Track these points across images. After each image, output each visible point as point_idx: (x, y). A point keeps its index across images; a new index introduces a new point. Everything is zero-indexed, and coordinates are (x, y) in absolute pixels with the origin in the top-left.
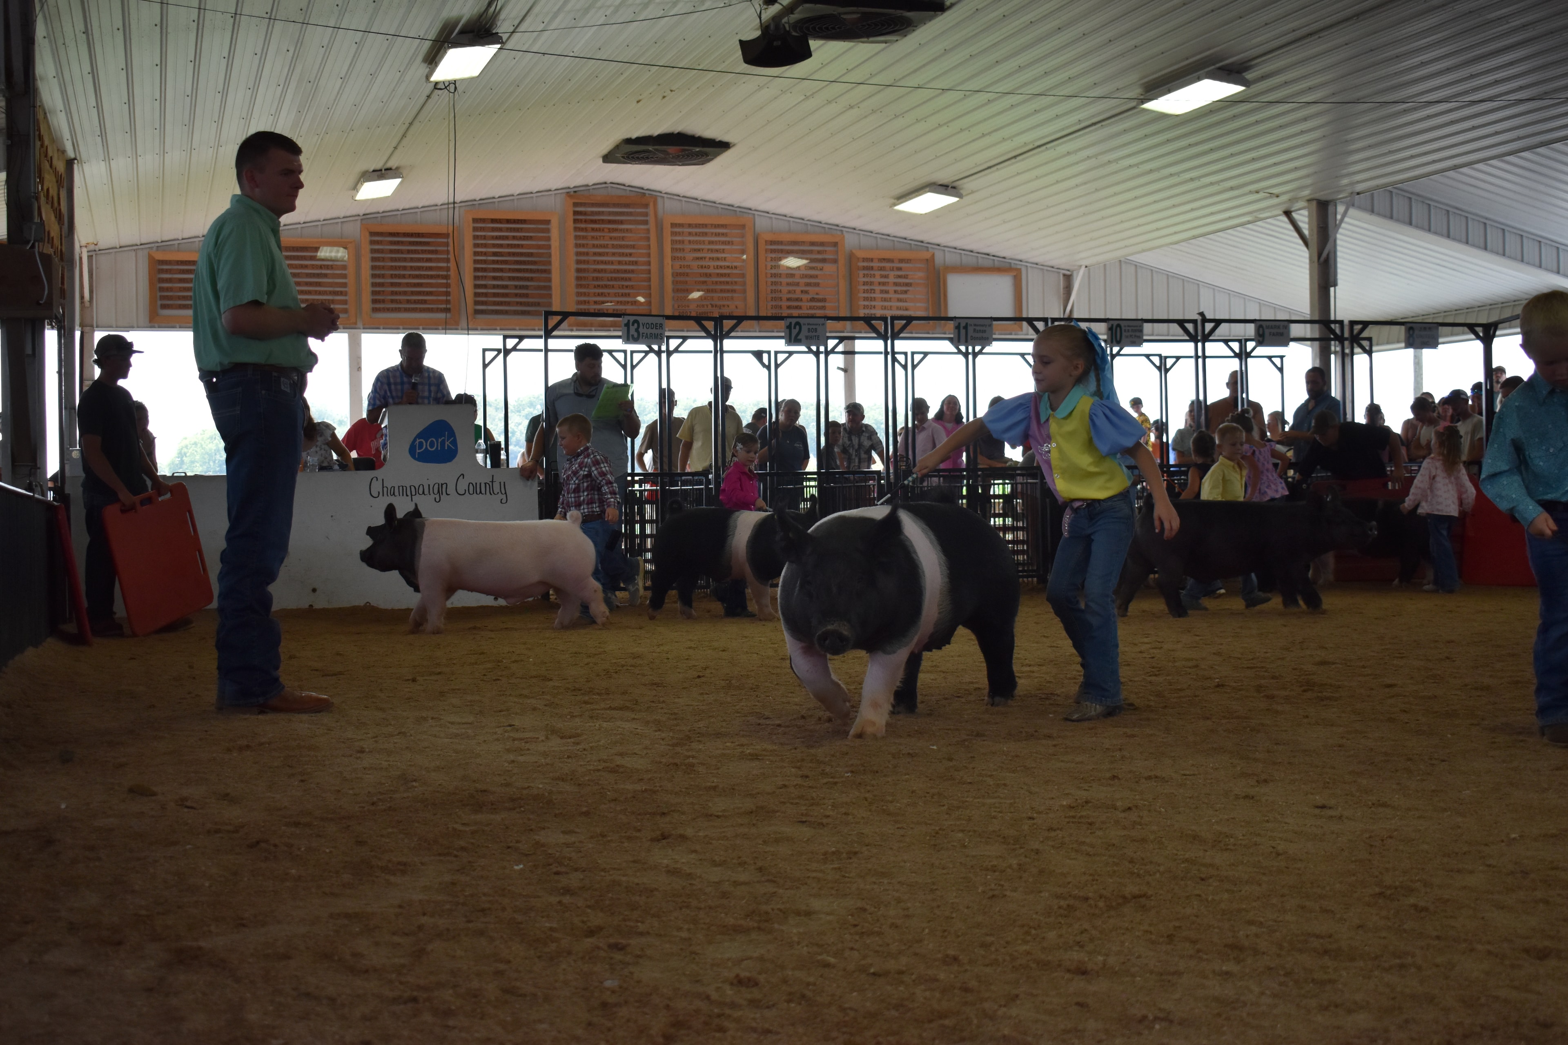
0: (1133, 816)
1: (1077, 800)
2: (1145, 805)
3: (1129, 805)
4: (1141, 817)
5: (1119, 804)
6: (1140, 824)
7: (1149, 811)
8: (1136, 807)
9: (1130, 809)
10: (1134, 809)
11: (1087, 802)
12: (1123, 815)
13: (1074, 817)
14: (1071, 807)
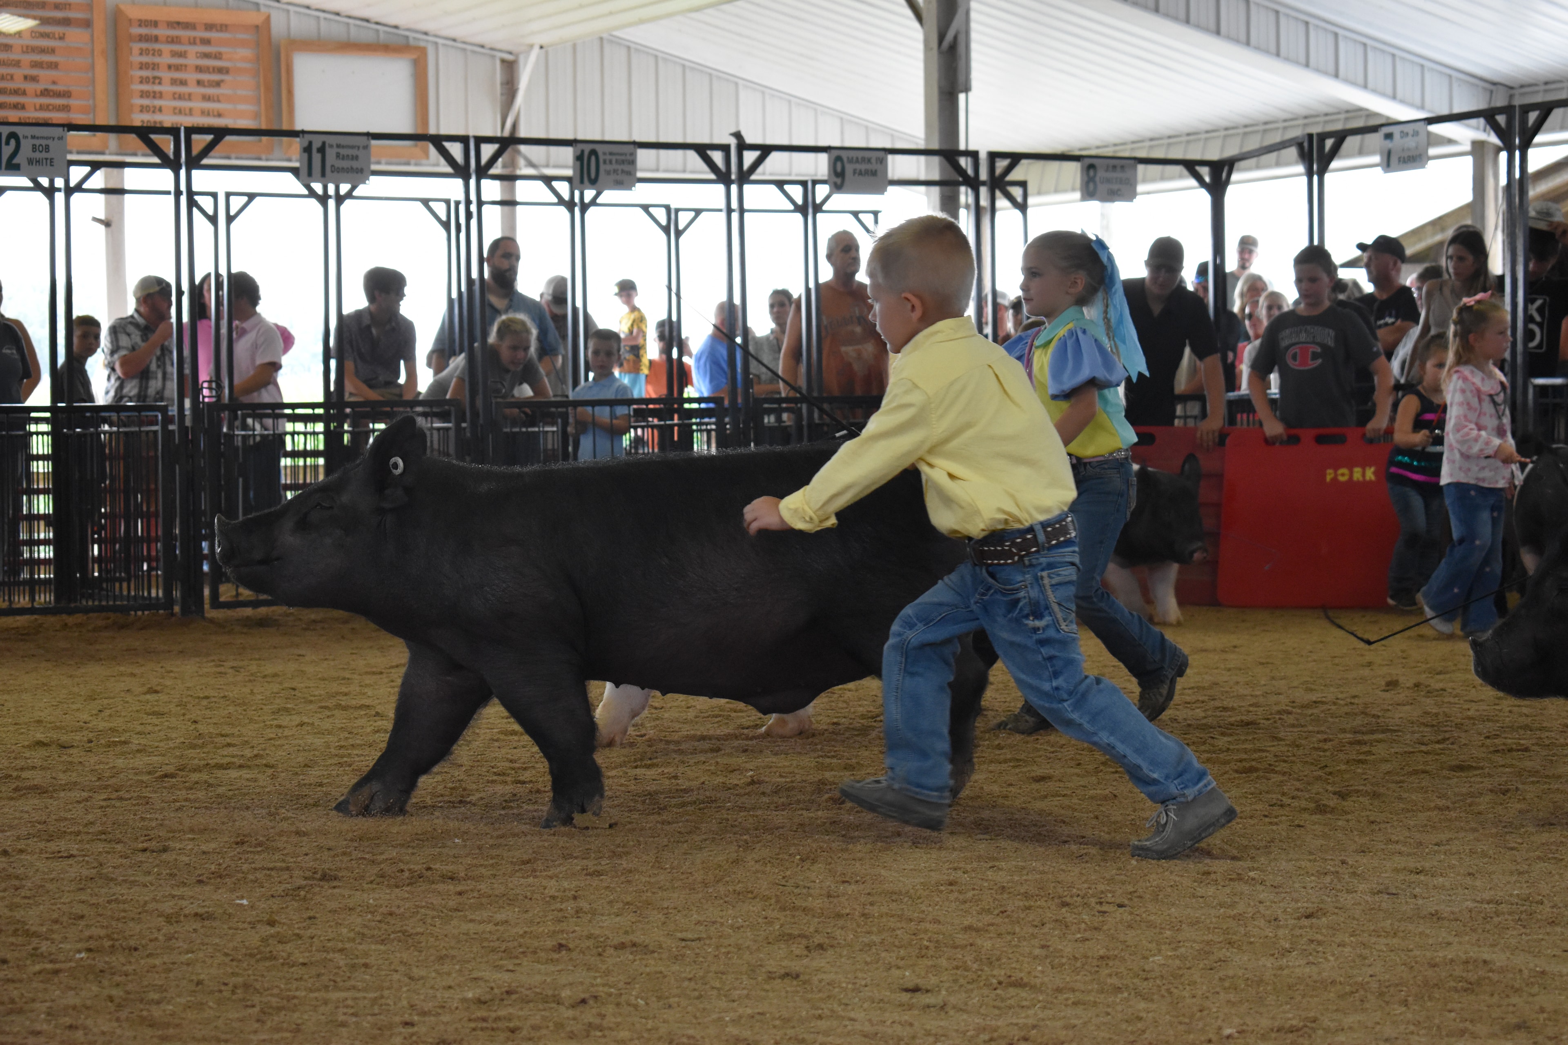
0: (589, 1015)
1: (492, 988)
2: (610, 995)
3: (583, 996)
4: (603, 1016)
5: (565, 993)
6: (600, 1028)
7: (618, 1005)
8: (596, 997)
9: (584, 1001)
10: (591, 1002)
11: (508, 993)
12: (570, 1013)
13: (484, 1020)
14: (480, 1002)
